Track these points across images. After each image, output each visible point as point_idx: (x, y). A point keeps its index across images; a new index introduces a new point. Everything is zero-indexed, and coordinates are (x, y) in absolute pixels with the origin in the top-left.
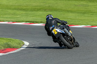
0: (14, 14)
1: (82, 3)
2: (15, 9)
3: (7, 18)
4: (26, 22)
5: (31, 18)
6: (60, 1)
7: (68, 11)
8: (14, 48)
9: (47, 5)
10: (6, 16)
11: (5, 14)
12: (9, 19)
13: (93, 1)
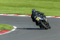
0: (7, 9)
1: (50, 2)
2: (8, 6)
3: (3, 11)
4: (15, 14)
5: (18, 11)
6: (36, 1)
7: (41, 7)
8: (7, 30)
9: (28, 4)
10: (2, 10)
11: (2, 9)
12: (4, 12)
13: (56, 1)
